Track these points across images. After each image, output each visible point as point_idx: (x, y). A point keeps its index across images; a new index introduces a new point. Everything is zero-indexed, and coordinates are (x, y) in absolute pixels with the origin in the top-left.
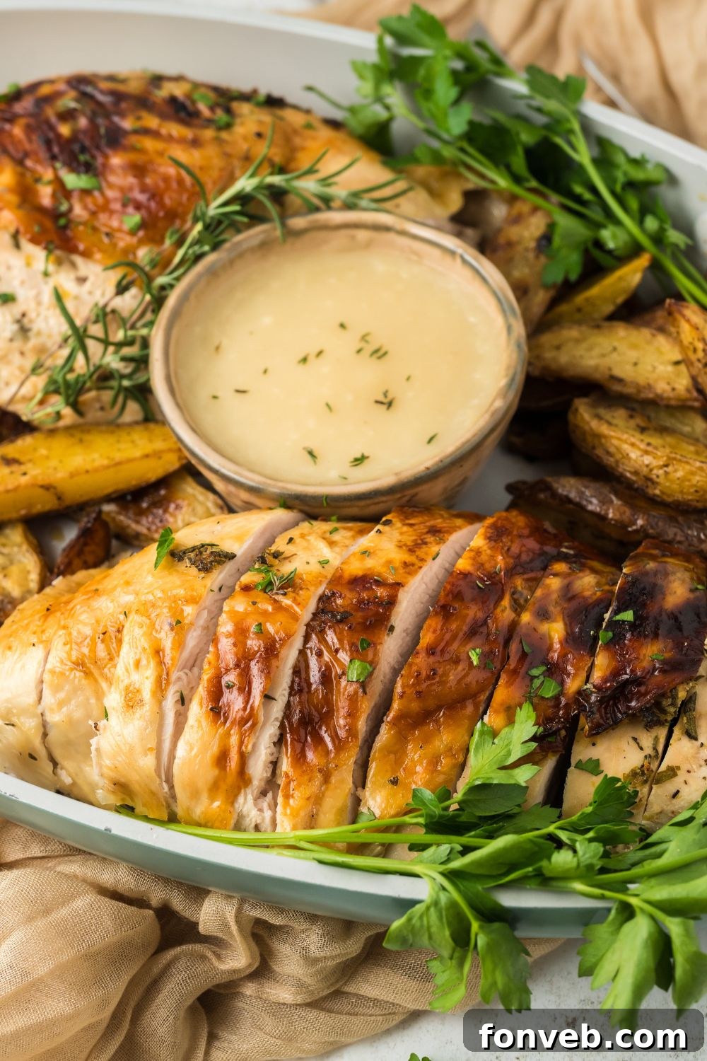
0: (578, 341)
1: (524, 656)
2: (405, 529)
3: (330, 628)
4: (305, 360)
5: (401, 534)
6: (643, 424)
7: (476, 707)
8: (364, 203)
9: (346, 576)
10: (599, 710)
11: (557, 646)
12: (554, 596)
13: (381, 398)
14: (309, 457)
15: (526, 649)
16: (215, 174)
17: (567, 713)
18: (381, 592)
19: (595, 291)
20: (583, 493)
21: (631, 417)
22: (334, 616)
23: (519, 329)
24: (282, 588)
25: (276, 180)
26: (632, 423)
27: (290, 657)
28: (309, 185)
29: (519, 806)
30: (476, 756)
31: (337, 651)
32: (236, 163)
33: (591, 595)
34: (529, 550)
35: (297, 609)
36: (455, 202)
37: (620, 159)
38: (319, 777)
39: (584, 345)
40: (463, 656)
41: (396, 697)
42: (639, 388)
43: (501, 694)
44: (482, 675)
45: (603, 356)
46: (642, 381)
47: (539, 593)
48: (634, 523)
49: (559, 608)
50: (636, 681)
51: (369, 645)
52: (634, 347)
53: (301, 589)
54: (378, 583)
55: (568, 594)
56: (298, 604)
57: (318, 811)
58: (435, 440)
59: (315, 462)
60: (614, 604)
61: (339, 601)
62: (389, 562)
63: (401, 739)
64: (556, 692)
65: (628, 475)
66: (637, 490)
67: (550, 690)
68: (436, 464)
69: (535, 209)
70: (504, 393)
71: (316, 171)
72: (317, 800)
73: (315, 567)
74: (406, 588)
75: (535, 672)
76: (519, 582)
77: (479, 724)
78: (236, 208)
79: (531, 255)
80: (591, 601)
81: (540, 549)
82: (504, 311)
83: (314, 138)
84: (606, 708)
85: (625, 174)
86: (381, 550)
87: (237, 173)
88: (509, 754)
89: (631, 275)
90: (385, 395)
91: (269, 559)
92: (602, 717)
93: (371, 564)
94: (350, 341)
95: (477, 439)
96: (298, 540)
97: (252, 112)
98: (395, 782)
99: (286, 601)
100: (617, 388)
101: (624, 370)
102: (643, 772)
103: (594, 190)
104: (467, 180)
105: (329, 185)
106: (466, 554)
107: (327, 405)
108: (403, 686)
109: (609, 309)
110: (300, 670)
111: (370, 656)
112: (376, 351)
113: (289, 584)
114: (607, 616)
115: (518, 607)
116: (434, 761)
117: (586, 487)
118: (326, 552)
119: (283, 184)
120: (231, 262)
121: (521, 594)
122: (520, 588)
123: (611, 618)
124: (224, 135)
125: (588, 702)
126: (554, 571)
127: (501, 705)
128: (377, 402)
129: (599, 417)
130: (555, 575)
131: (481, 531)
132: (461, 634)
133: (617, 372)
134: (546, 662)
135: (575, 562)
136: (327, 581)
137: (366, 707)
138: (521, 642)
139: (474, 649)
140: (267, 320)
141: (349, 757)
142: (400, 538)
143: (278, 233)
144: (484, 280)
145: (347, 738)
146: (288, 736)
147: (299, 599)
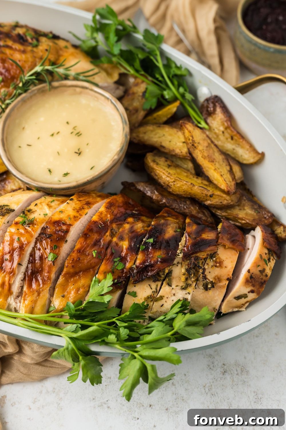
0: (152, 131)
1: (112, 254)
2: (77, 202)
3: (44, 240)
4: (53, 135)
5: (76, 204)
6: (170, 164)
7: (94, 271)
8: (81, 77)
9: (53, 220)
10: (137, 275)
11: (125, 251)
12: (126, 231)
13: (77, 151)
14: (49, 172)
15: (113, 251)
16: (30, 64)
17: (126, 275)
18: (64, 228)
19: (160, 113)
20: (145, 189)
21: (166, 161)
22: (46, 236)
23: (127, 129)
24: (28, 224)
25: (49, 68)
26: (166, 163)
27: (29, 250)
28: (61, 71)
29: (106, 308)
30: (92, 289)
31: (45, 249)
32: (37, 60)
33: (140, 231)
34: (121, 212)
35: (33, 232)
36: (116, 77)
37: (173, 65)
38: (36, 294)
39: (154, 133)
40: (90, 253)
41: (65, 267)
42: (170, 151)
43: (103, 268)
44: (96, 260)
45: (160, 137)
46: (171, 148)
47: (121, 230)
48: (162, 201)
49: (127, 236)
50: (151, 266)
51: (57, 247)
52: (170, 135)
53: (36, 225)
54: (64, 224)
55: (132, 231)
56: (33, 231)
57: (35, 306)
58: (93, 168)
59: (50, 174)
60: (147, 235)
61: (49, 230)
62: (69, 216)
63: (67, 281)
64: (122, 267)
65: (162, 183)
66: (164, 189)
67: (120, 267)
68: (91, 179)
69: (143, 82)
70: (118, 154)
71: (64, 65)
72: (35, 302)
73: (42, 216)
74: (73, 226)
75: (116, 260)
76: (114, 226)
77: (94, 278)
78: (34, 77)
79: (140, 98)
80: (139, 233)
81: (125, 212)
82: (123, 122)
83: (67, 52)
84: (139, 275)
85: (174, 71)
86: (67, 211)
87: (37, 63)
88: (103, 290)
89: (173, 108)
90: (79, 150)
91: (26, 212)
92: (138, 278)
93: (63, 216)
94: (70, 129)
95: (107, 170)
96: (39, 205)
97: (46, 41)
98: (63, 296)
99: (29, 229)
100: (163, 150)
101: (166, 144)
102: (151, 297)
103: (163, 77)
104: (120, 70)
105: (69, 70)
106: (97, 214)
107: (58, 152)
108: (68, 263)
109: (165, 119)
110: (32, 255)
111: (57, 252)
112: (78, 133)
113: (32, 223)
114: (144, 240)
115: (112, 235)
116: (78, 290)
117: (147, 187)
118: (47, 210)
119: (51, 69)
120: (31, 97)
121: (114, 230)
122: (114, 228)
123: (145, 241)
124: (35, 49)
125: (133, 272)
126: (127, 221)
127: (102, 271)
128: (75, 152)
129: (154, 161)
130: (128, 223)
131: (104, 204)
132: (90, 245)
133: (164, 144)
134: (120, 256)
135: (136, 218)
136: (46, 222)
137: (54, 270)
138: (112, 249)
139: (94, 251)
140: (42, 119)
141: (47, 287)
142: (75, 206)
143: (48, 87)
144: (117, 110)
145: (47, 280)
146: (27, 278)
147: (34, 229)
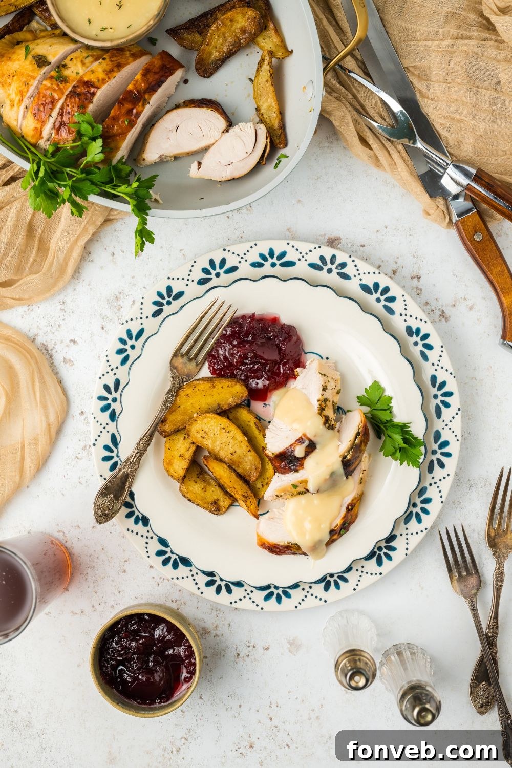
2: (109, 63)
3: (73, 98)
5: (107, 65)
9: (83, 80)
18: (92, 89)
22: (75, 94)
24: (61, 81)
27: (59, 105)
31: (73, 106)
35: (64, 89)
51: (83, 107)
53: (68, 82)
54: (92, 86)
58: (130, 27)
59: (89, 25)
61: (79, 89)
62: (98, 77)
70: (154, 19)
73: (74, 74)
74: (100, 89)
86: (98, 72)
90: (120, 2)
91: (61, 67)
93: (92, 77)
96: (74, 60)
99: (62, 86)
107: (100, 2)
110: (62, 109)
111: (83, 110)
113: (64, 80)
118: (80, 68)
128: (117, 5)
136: (77, 81)
142: (105, 67)
146: (56, 127)
147: (65, 86)
